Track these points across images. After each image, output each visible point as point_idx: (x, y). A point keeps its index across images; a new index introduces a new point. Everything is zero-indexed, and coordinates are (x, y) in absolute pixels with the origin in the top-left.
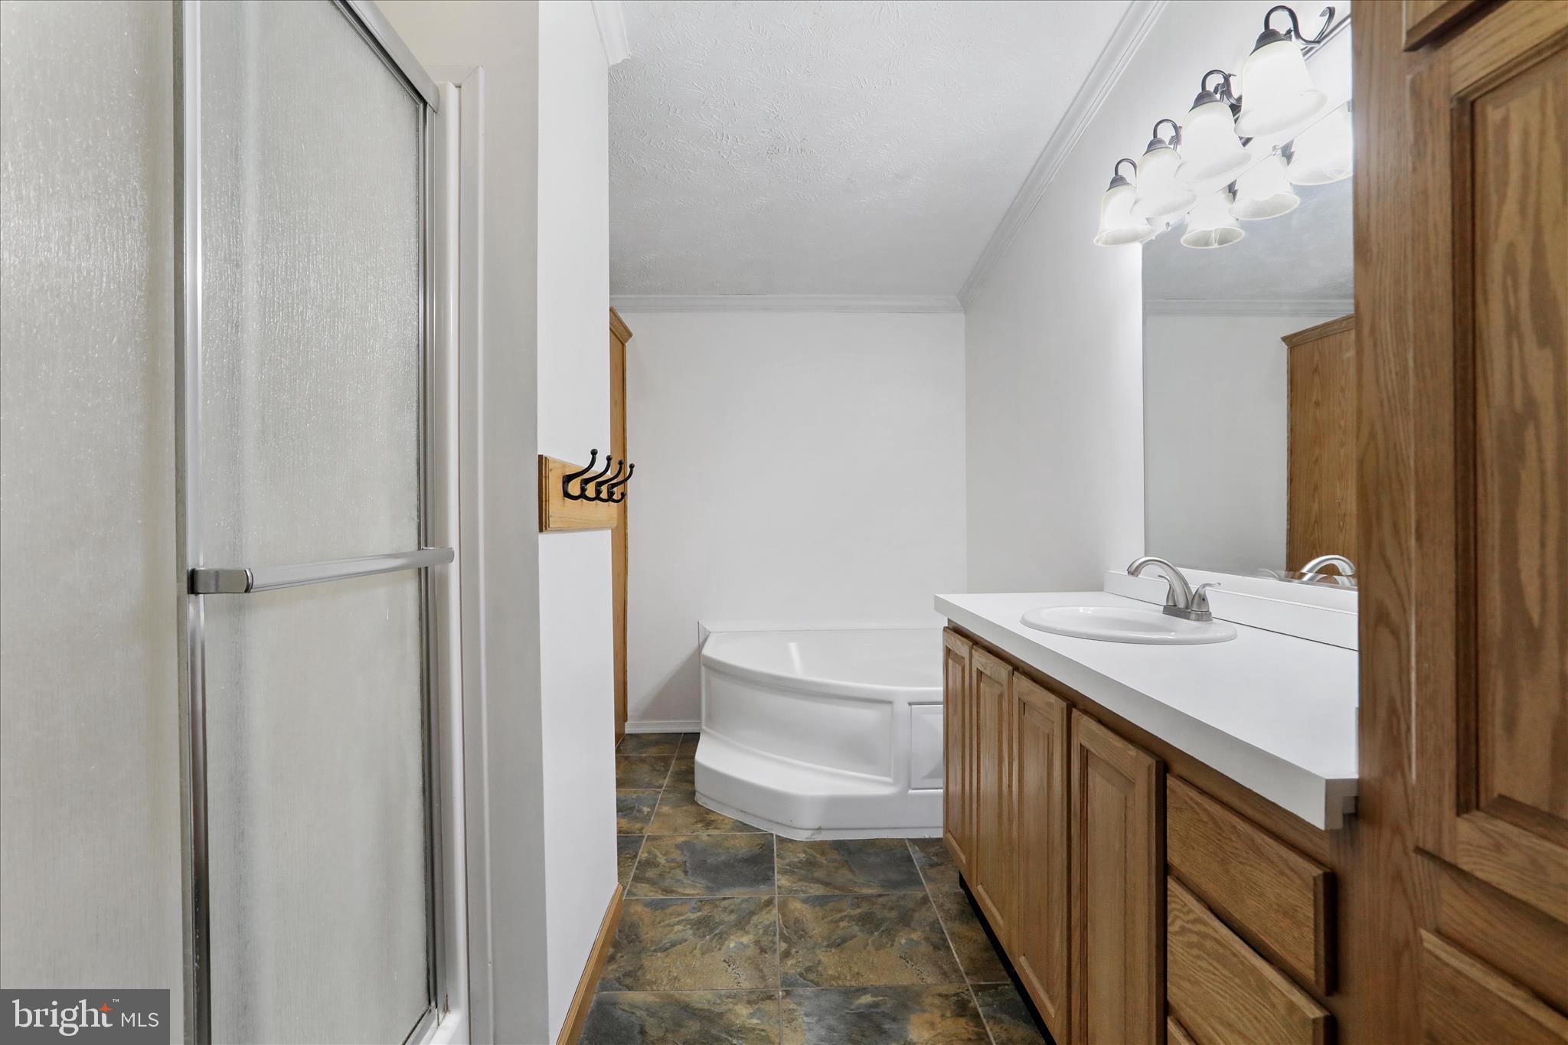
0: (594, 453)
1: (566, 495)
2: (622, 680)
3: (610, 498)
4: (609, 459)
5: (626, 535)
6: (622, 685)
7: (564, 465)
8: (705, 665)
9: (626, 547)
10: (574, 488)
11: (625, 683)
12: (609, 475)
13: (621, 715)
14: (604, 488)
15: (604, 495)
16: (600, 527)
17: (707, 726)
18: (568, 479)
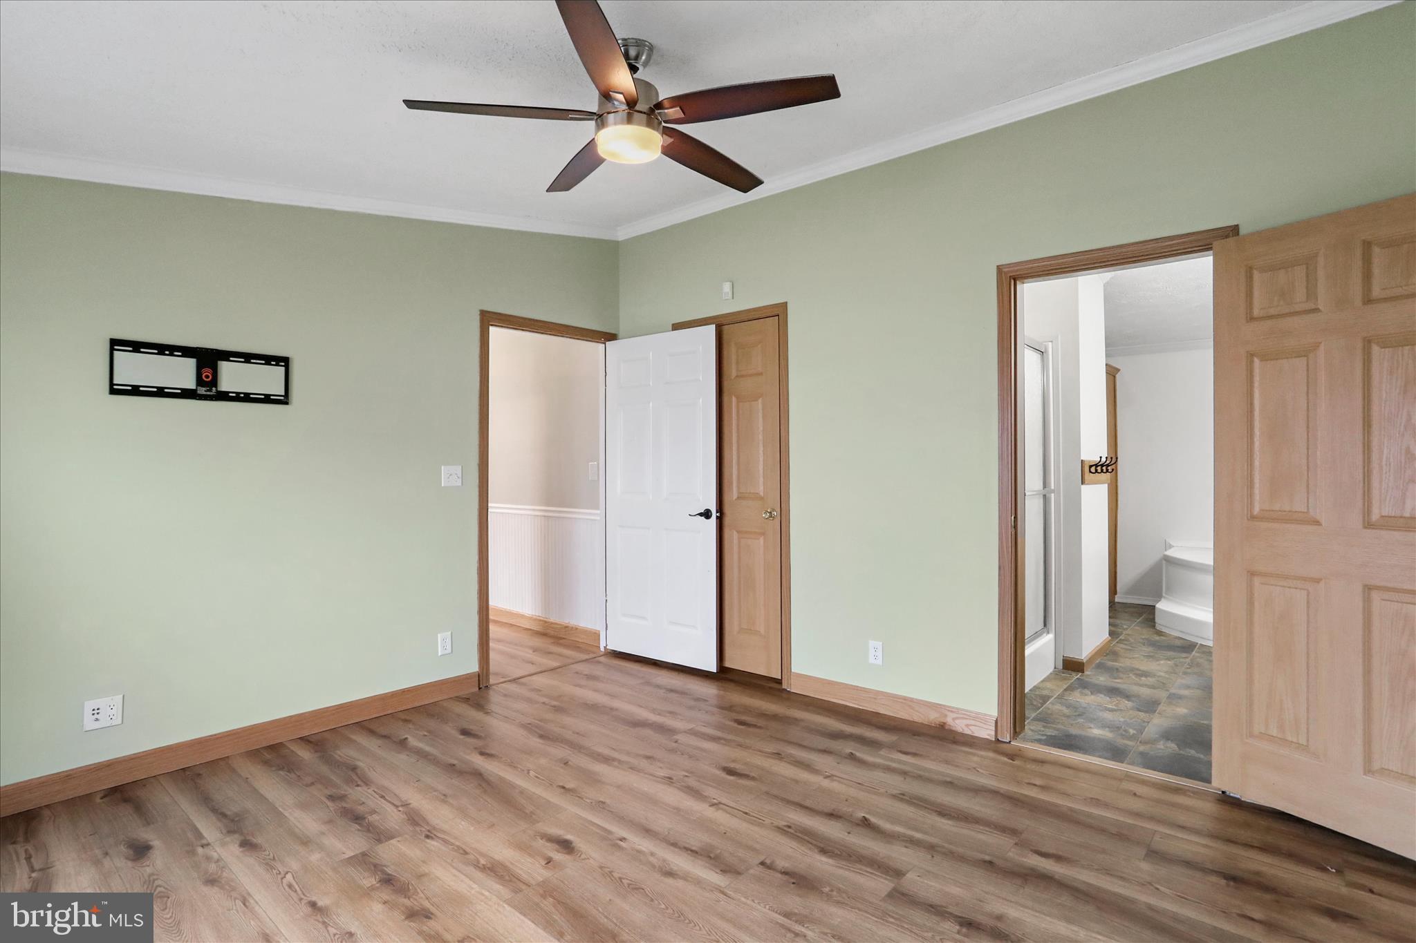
0: (1101, 457)
1: (1090, 472)
2: (1114, 570)
3: (1107, 471)
4: (1106, 458)
5: (1117, 486)
6: (1114, 573)
7: (1090, 461)
8: (1165, 560)
9: (1117, 493)
10: (1093, 469)
11: (1116, 573)
12: (1108, 462)
13: (1113, 590)
14: (1104, 468)
15: (1105, 471)
16: (1103, 483)
17: (1166, 594)
18: (1091, 466)
